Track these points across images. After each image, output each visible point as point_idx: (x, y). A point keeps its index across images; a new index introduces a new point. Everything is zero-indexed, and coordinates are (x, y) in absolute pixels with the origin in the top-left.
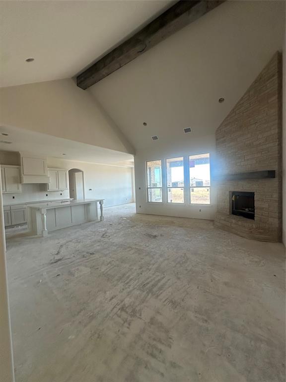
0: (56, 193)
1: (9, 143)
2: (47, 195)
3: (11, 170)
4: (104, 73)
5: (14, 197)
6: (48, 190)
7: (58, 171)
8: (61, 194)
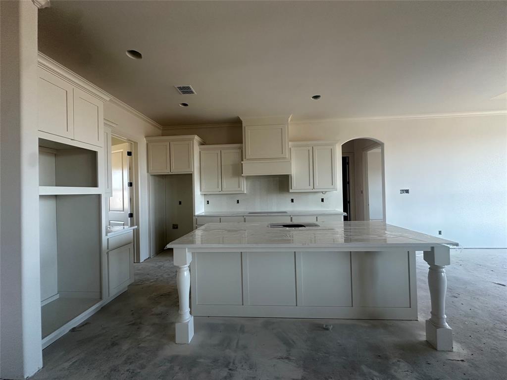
0: (311, 196)
2: (292, 201)
5: (238, 202)
6: (291, 191)
7: (313, 147)
8: (322, 200)
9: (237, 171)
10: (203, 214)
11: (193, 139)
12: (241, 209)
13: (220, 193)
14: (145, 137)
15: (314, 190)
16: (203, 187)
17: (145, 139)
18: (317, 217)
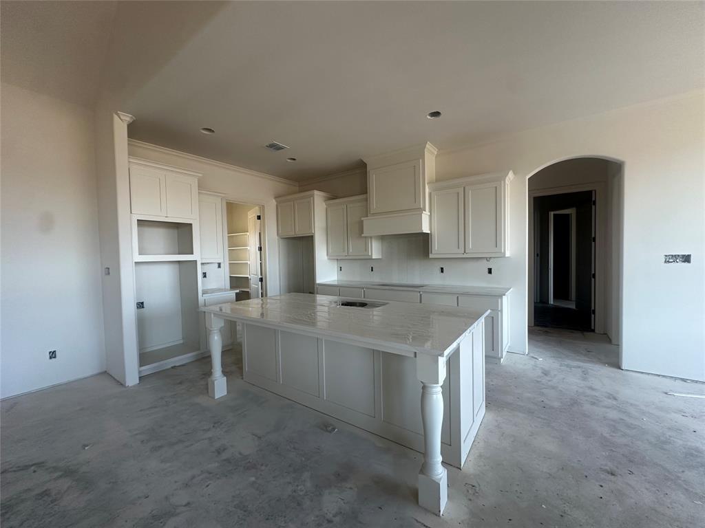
0: (471, 266)
2: (442, 270)
5: (372, 269)
6: (431, 256)
7: (464, 188)
8: (490, 271)
10: (336, 283)
11: (314, 194)
12: (376, 278)
13: (347, 258)
14: (275, 198)
15: (465, 256)
16: (330, 251)
17: (274, 201)
18: (458, 297)
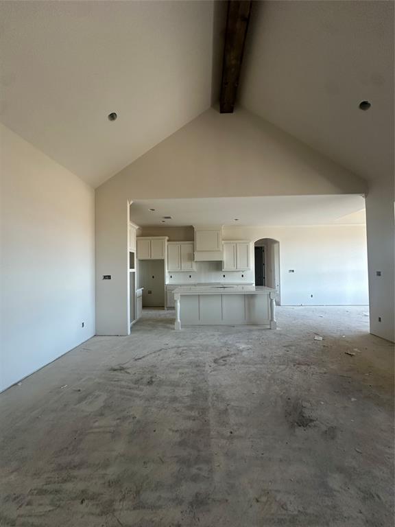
0: (235, 273)
1: (169, 218)
2: (224, 276)
3: (186, 246)
4: (234, 62)
6: (223, 270)
7: (236, 244)
8: (243, 276)
9: (191, 257)
10: (170, 284)
11: (164, 238)
12: (192, 281)
13: (180, 271)
15: (237, 270)
16: (169, 267)
